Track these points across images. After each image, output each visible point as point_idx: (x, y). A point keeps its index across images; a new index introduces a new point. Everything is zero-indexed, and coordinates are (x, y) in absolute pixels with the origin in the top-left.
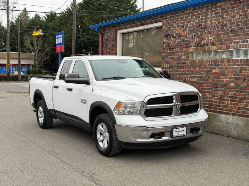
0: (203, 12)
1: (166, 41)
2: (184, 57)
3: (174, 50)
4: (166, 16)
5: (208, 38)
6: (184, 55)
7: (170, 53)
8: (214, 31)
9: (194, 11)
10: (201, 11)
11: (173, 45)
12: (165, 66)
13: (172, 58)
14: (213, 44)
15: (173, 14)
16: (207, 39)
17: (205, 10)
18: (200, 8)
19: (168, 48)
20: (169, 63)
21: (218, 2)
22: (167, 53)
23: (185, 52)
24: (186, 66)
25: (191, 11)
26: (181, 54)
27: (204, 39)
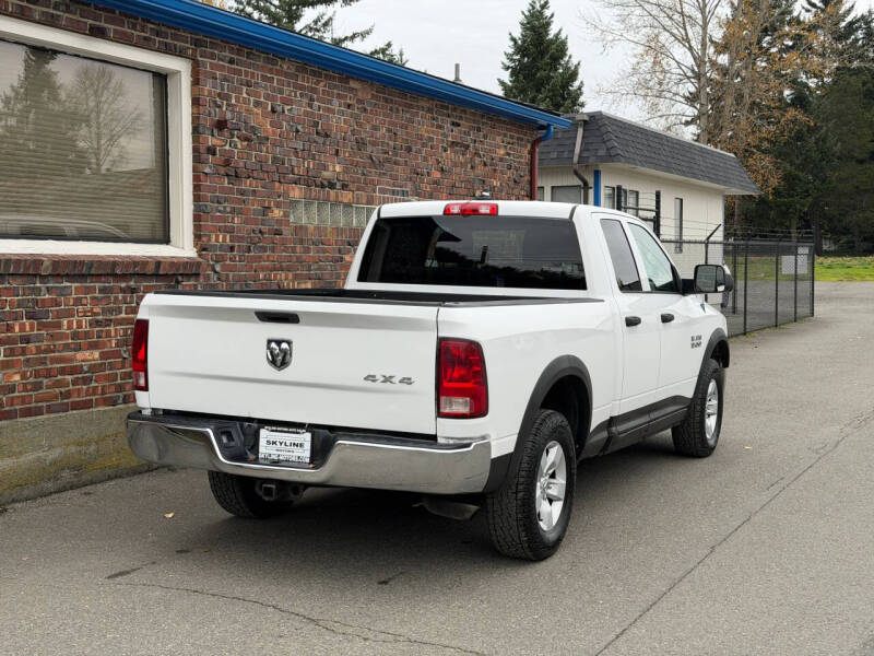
0: (321, 87)
1: (219, 142)
2: (277, 213)
3: (247, 184)
4: (213, 46)
5: (334, 167)
6: (278, 205)
7: (231, 191)
8: (345, 152)
9: (301, 75)
10: (318, 83)
11: (242, 165)
12: (217, 240)
13: (240, 212)
14: (344, 187)
15: (239, 52)
16: (331, 168)
17: (325, 86)
18: (314, 74)
19: (222, 170)
20: (230, 230)
21: (353, 78)
22: (223, 190)
23: (279, 197)
24: (283, 242)
25: (293, 70)
26: (269, 203)
27: (325, 168)
